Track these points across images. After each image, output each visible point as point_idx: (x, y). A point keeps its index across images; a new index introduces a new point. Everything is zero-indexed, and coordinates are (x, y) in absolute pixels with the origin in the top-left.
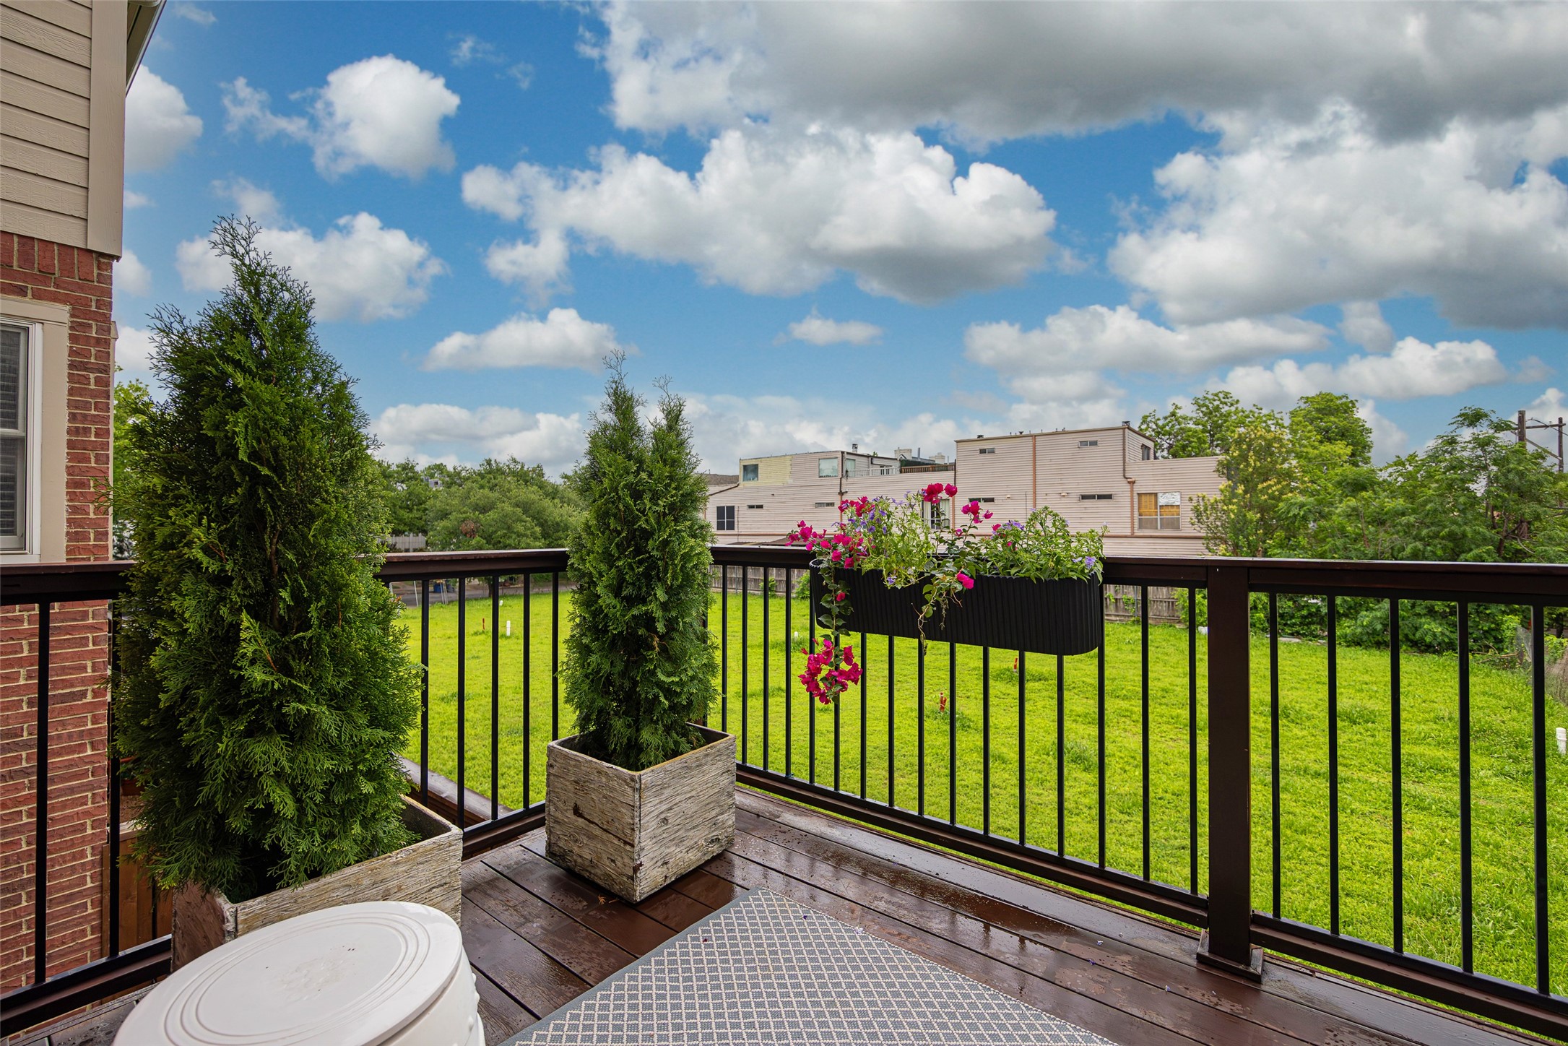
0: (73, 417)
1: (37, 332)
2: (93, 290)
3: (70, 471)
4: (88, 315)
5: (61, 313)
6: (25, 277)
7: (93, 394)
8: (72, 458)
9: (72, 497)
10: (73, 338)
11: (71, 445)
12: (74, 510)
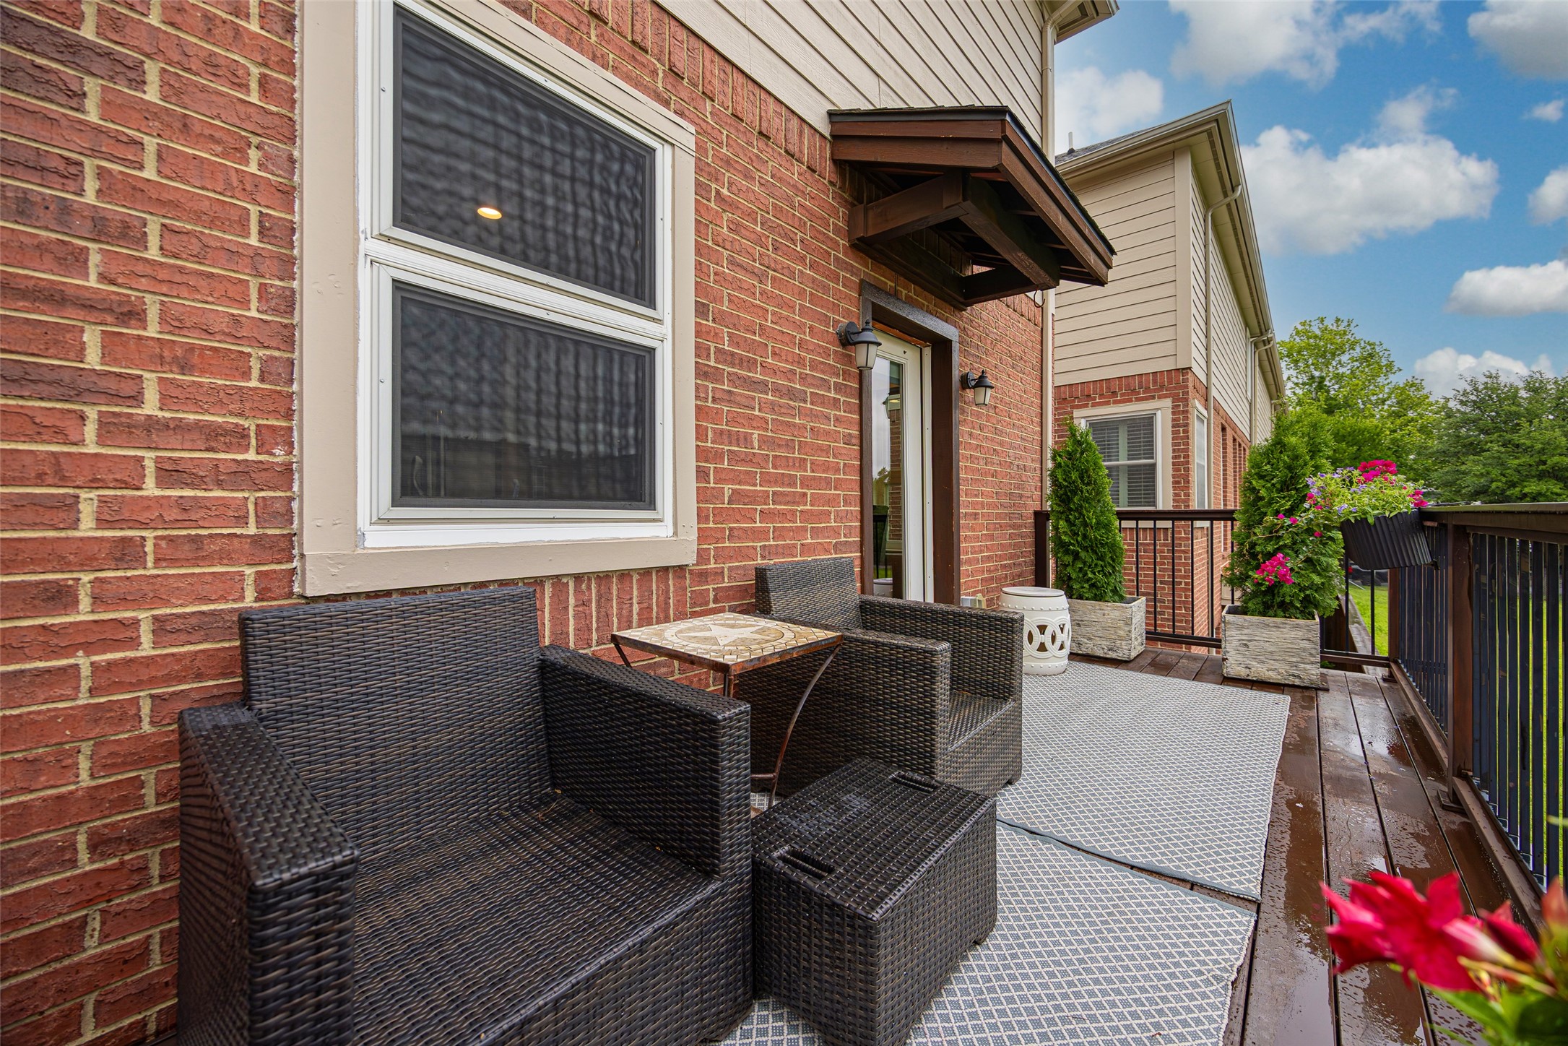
0: (1174, 451)
1: (1159, 413)
2: (1181, 387)
3: (1174, 476)
4: (1180, 400)
5: (1168, 403)
6: (1155, 390)
7: (1182, 438)
8: (1174, 470)
9: (1174, 488)
10: (1173, 413)
11: (1174, 464)
12: (1176, 495)
